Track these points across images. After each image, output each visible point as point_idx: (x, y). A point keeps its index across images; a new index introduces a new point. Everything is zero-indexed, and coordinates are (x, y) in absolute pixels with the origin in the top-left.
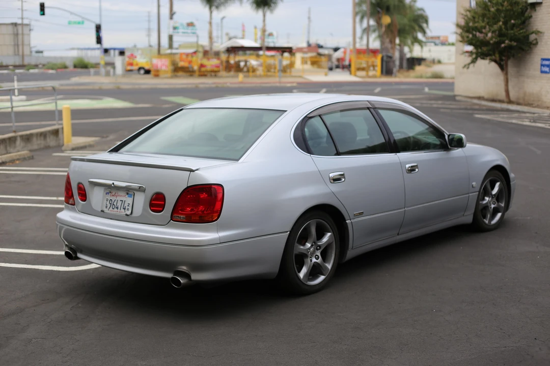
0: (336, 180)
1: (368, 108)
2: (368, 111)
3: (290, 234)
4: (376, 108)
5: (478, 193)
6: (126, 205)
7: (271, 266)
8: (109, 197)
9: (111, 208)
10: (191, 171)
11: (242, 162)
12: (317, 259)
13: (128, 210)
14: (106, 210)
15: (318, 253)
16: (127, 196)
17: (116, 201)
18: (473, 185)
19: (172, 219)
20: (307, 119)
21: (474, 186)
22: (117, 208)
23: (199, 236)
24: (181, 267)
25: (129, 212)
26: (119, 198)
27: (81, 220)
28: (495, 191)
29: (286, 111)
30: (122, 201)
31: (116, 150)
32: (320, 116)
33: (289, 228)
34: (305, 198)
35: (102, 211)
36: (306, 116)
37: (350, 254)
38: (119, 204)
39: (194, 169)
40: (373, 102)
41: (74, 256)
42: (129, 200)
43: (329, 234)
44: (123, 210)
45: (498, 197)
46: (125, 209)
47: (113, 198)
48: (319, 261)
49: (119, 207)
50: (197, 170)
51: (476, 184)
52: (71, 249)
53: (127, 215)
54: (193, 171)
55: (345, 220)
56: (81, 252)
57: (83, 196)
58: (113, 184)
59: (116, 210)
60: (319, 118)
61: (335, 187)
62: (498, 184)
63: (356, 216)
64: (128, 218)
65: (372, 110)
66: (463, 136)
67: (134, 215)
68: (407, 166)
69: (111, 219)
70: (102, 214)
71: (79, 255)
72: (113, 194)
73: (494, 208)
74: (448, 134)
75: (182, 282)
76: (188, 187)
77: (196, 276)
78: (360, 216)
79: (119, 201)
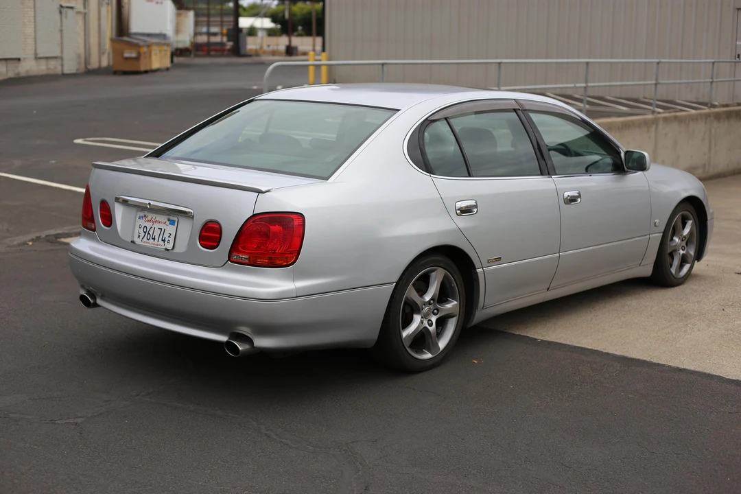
0: (465, 211)
1: (515, 110)
2: (515, 113)
3: (396, 286)
4: (525, 110)
5: (662, 234)
6: (166, 235)
7: (368, 332)
8: (142, 223)
9: (145, 239)
10: (260, 192)
11: (333, 182)
13: (168, 242)
14: (138, 241)
16: (168, 223)
17: (152, 229)
18: (655, 223)
19: (229, 260)
20: (427, 122)
21: (657, 224)
22: (154, 239)
23: (267, 286)
24: (240, 328)
25: (170, 246)
26: (157, 226)
27: (103, 252)
28: (686, 231)
29: (399, 110)
30: (161, 229)
32: (446, 119)
33: (395, 278)
34: (419, 236)
35: (133, 242)
36: (426, 119)
37: (480, 315)
38: (157, 233)
39: (263, 189)
40: (522, 102)
41: (92, 301)
42: (171, 229)
44: (161, 243)
45: (688, 241)
46: (164, 241)
47: (149, 225)
49: (157, 238)
50: (268, 191)
51: (661, 222)
52: (89, 292)
53: (167, 250)
54: (263, 192)
55: (475, 269)
56: (102, 297)
57: (108, 219)
58: (150, 204)
59: (151, 241)
60: (445, 122)
61: (463, 222)
62: (690, 223)
63: (490, 262)
64: (167, 254)
65: (520, 112)
66: (646, 154)
67: (176, 250)
68: (566, 194)
69: (145, 254)
70: (132, 246)
71: (99, 301)
72: (149, 218)
73: (683, 254)
74: (625, 150)
75: (240, 348)
76: (254, 215)
77: (262, 342)
78: (497, 263)
79: (156, 229)
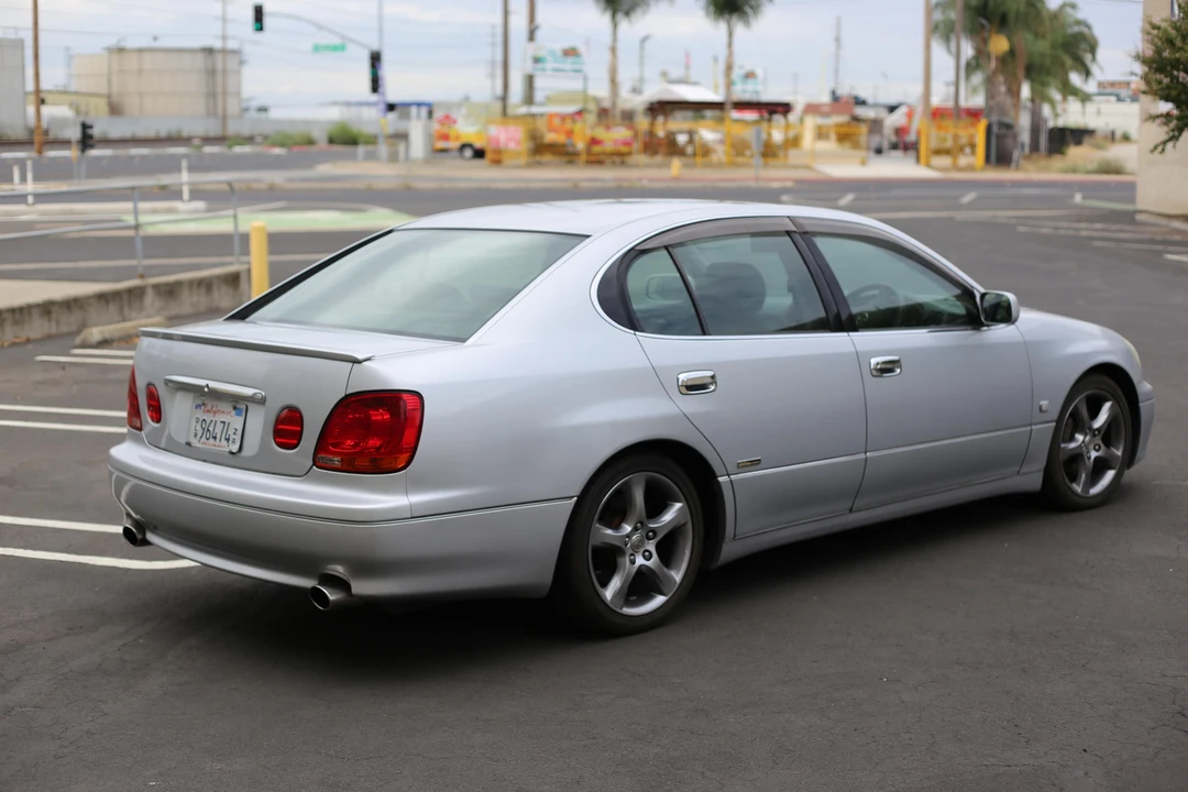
0: (694, 387)
1: (788, 233)
2: (788, 238)
3: (577, 505)
4: (806, 233)
5: (1054, 424)
6: (231, 432)
7: (537, 571)
8: (200, 414)
9: (204, 439)
10: (356, 361)
11: (474, 345)
12: (648, 558)
13: (234, 442)
14: (195, 442)
15: (651, 546)
16: (233, 412)
17: (212, 425)
18: (1041, 407)
19: (315, 464)
20: (633, 253)
21: (1043, 408)
22: (215, 438)
23: (367, 502)
24: (333, 567)
25: (235, 448)
26: (220, 418)
27: (153, 463)
28: (1101, 420)
29: (588, 236)
30: (224, 423)
31: (242, 315)
32: (666, 248)
33: (576, 489)
34: (614, 426)
35: (188, 444)
36: (633, 249)
37: (730, 550)
38: (219, 427)
39: (360, 357)
40: (801, 221)
41: (139, 537)
42: (236, 422)
43: (678, 505)
44: (224, 442)
45: (1108, 436)
46: (228, 440)
47: (208, 417)
48: (653, 562)
49: (218, 436)
50: (365, 360)
51: (1051, 404)
52: (137, 523)
53: (232, 453)
54: (359, 362)
55: (715, 477)
56: (155, 530)
57: (157, 412)
58: (207, 386)
59: (212, 441)
60: (665, 252)
61: (693, 404)
62: (1107, 405)
63: (742, 467)
64: (235, 459)
65: (798, 238)
66: (1011, 297)
67: (245, 452)
68: (874, 361)
69: (204, 461)
70: (187, 450)
71: (150, 537)
72: (209, 407)
73: (1096, 458)
74: (983, 290)
75: (331, 598)
76: (346, 396)
77: (363, 587)
78: (753, 468)
79: (218, 423)
